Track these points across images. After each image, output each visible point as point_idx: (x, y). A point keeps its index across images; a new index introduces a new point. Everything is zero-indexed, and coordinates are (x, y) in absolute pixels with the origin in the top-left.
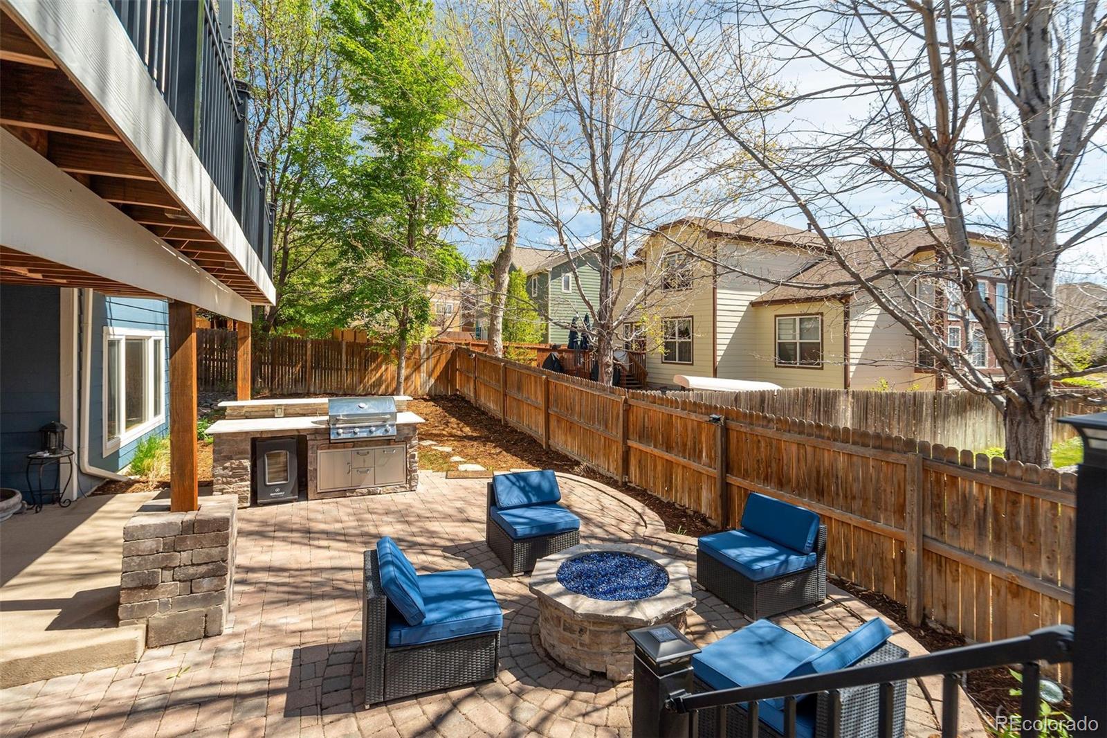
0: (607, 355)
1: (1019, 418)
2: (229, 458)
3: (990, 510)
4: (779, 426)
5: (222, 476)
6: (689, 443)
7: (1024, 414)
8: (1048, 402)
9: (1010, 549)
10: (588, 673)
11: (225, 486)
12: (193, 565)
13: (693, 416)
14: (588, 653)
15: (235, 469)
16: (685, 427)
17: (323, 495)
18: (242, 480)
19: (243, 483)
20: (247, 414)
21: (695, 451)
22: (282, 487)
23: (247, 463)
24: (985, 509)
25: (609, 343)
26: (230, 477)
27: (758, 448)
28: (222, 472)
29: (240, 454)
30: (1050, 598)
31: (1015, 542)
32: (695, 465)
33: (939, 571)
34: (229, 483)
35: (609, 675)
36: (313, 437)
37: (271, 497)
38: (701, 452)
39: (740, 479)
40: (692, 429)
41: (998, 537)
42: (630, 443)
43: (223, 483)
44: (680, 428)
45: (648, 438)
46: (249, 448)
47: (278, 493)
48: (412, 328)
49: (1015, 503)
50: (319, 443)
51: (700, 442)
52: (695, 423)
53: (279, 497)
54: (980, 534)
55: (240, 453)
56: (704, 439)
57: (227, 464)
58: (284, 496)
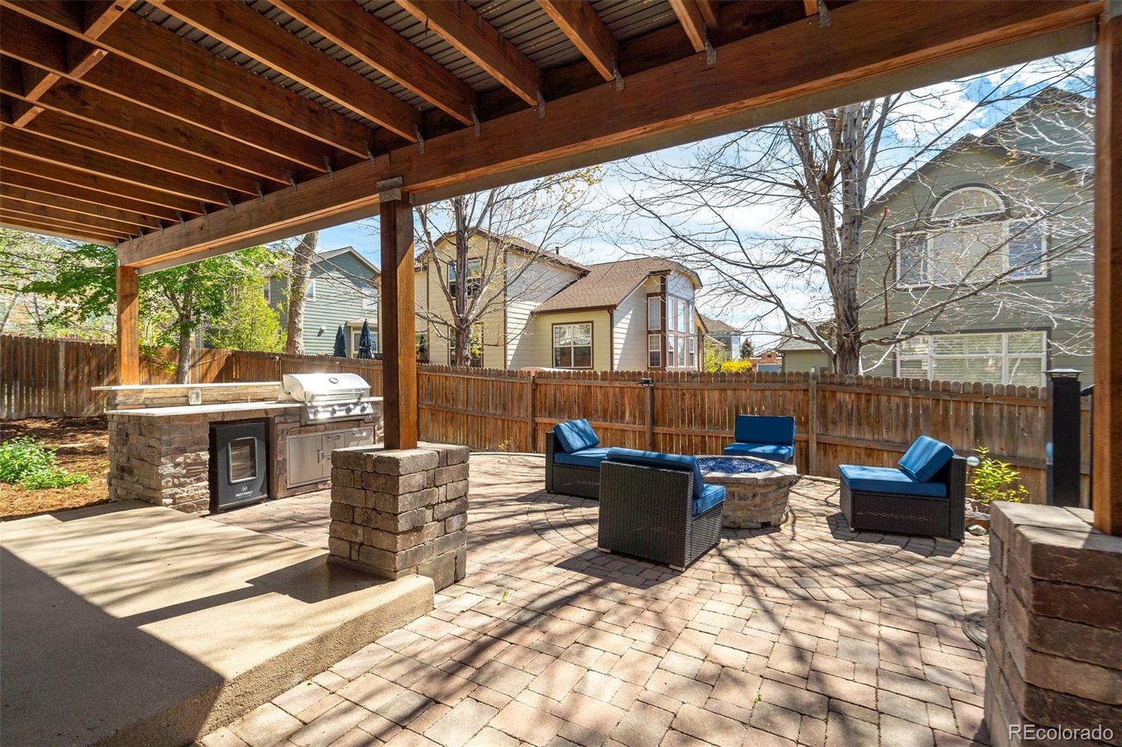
0: (466, 349)
1: (847, 357)
2: (182, 451)
3: (855, 408)
4: (703, 379)
5: (173, 476)
6: (610, 408)
7: (849, 354)
8: (861, 344)
9: (866, 429)
10: (760, 526)
11: (176, 490)
12: (447, 501)
13: (617, 384)
14: (759, 511)
15: (190, 465)
16: (606, 395)
17: (293, 492)
18: (198, 480)
19: (200, 484)
20: (148, 402)
21: (617, 413)
22: (250, 485)
23: (205, 456)
24: (852, 409)
25: (467, 336)
26: (184, 476)
27: (683, 399)
28: (172, 470)
29: (195, 445)
30: (888, 451)
31: (868, 423)
32: (619, 426)
33: (825, 454)
34: (182, 485)
35: (772, 523)
36: (282, 419)
37: (237, 499)
38: (623, 413)
39: (666, 428)
40: (614, 395)
41: (859, 424)
42: (538, 420)
43: (175, 486)
44: (600, 397)
45: (560, 410)
46: (207, 436)
47: (245, 493)
48: (198, 321)
49: (868, 401)
50: (289, 426)
51: (623, 405)
52: (617, 390)
53: (247, 497)
54: (849, 424)
55: (196, 443)
56: (627, 402)
57: (180, 459)
58: (253, 495)
